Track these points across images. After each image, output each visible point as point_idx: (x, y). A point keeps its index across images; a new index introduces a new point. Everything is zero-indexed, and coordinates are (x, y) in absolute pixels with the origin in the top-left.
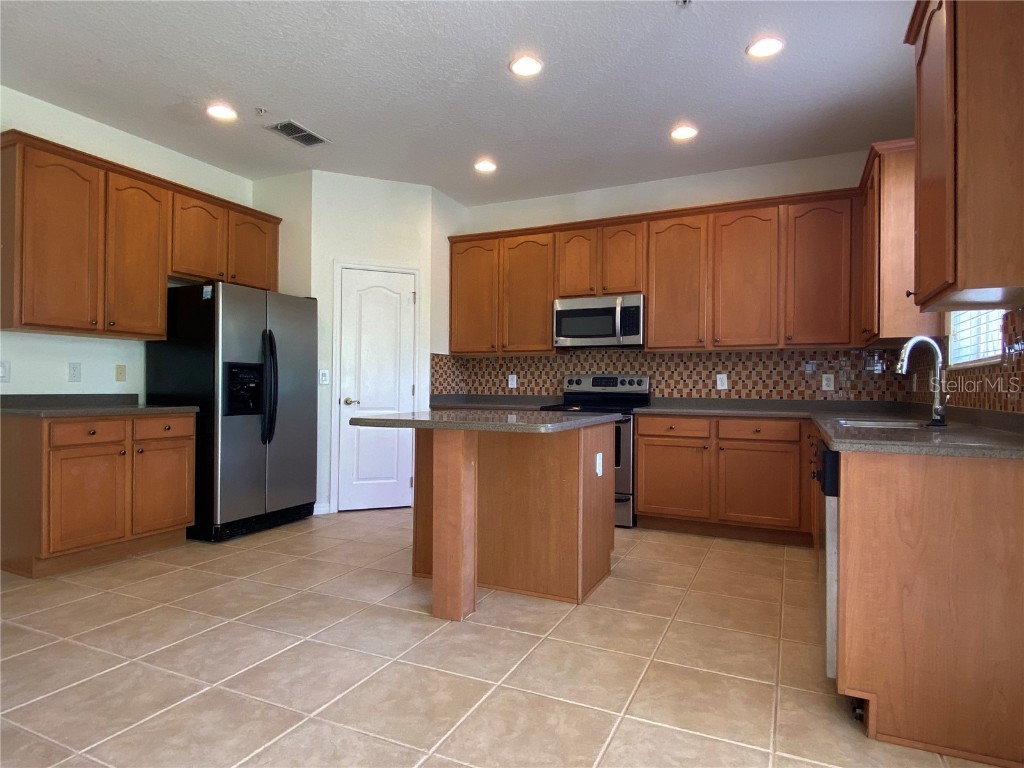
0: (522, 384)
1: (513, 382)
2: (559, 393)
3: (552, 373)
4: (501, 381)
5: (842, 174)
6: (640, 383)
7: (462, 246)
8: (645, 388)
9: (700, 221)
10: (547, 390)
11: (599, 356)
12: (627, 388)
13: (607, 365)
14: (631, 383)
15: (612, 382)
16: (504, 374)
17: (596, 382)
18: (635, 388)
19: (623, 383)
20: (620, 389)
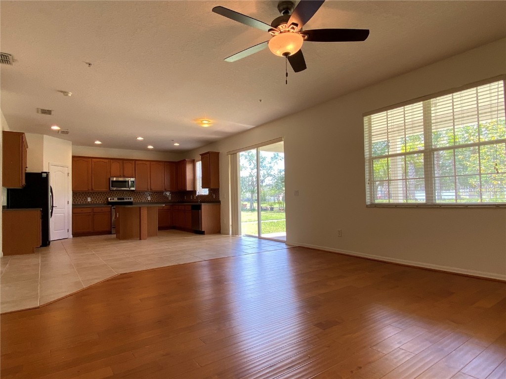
0: (93, 200)
1: (89, 200)
2: (105, 202)
3: (103, 197)
4: (85, 200)
5: (176, 159)
6: (131, 199)
7: (76, 159)
8: (132, 200)
9: (148, 163)
10: (101, 202)
11: (118, 192)
12: (127, 200)
13: (120, 195)
14: (128, 199)
15: (123, 199)
16: (86, 197)
17: (118, 199)
18: (129, 200)
19: (126, 199)
20: (125, 200)
